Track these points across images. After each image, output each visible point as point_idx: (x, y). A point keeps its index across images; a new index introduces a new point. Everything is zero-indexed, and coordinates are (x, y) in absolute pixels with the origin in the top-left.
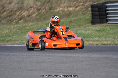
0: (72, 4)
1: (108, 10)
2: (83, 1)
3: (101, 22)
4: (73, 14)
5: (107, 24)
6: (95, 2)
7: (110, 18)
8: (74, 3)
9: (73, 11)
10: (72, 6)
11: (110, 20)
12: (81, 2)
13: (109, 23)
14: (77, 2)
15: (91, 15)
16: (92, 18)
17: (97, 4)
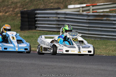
0: (2, 9)
1: (38, 17)
2: (13, 7)
3: (30, 29)
4: (2, 20)
5: (36, 31)
6: (24, 9)
7: (38, 25)
8: (4, 9)
9: (3, 16)
10: (2, 11)
11: (39, 27)
12: (11, 8)
13: (37, 30)
14: (7, 7)
15: (20, 21)
16: (22, 24)
17: (26, 10)
